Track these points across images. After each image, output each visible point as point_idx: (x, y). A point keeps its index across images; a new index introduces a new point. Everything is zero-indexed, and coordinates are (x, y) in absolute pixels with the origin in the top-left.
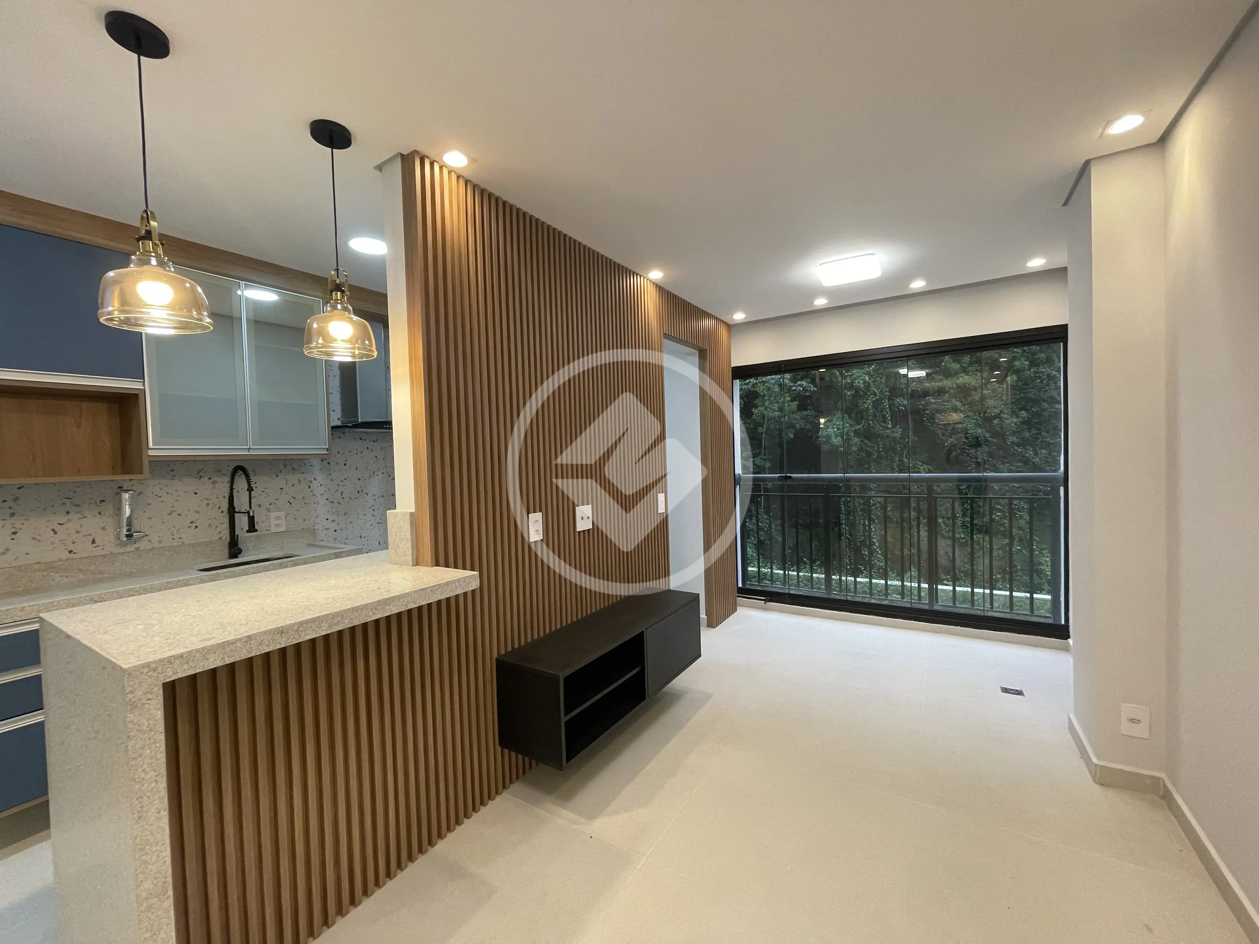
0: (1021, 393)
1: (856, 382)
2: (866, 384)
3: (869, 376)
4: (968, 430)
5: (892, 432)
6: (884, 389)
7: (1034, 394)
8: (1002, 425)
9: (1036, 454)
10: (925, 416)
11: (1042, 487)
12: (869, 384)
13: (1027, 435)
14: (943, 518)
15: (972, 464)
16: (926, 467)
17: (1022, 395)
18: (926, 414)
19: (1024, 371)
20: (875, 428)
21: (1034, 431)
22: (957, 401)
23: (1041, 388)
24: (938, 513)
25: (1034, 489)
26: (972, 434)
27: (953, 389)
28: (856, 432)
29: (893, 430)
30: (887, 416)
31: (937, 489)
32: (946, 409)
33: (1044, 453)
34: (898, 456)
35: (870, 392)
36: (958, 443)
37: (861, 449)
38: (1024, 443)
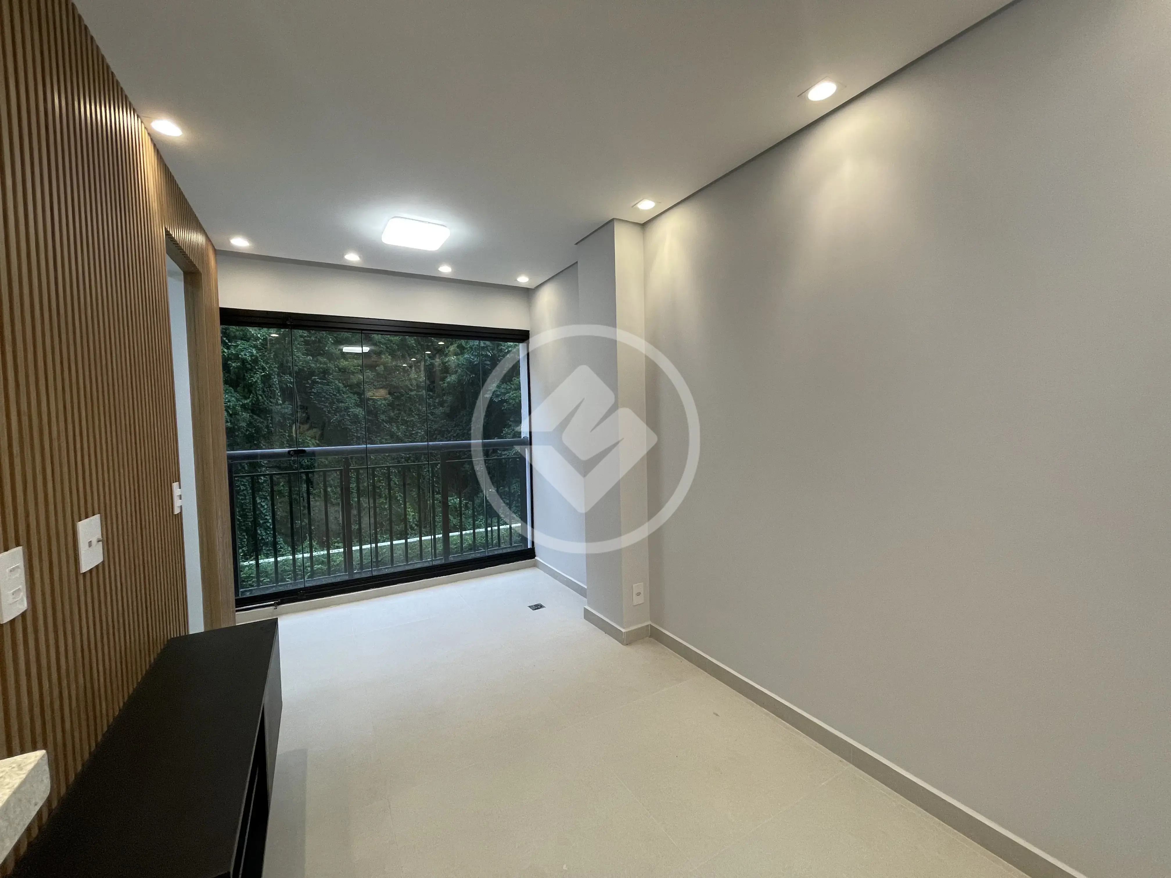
0: (386, 381)
1: (242, 354)
2: (253, 358)
3: (256, 350)
4: (350, 409)
5: (282, 408)
6: (273, 364)
7: (395, 382)
8: (375, 406)
9: (399, 429)
10: (313, 394)
11: (403, 455)
12: (257, 357)
13: (392, 414)
14: (331, 487)
15: (354, 438)
16: (313, 441)
17: (387, 382)
18: (313, 392)
19: (388, 363)
20: (264, 404)
21: (396, 412)
22: (339, 383)
23: (400, 379)
24: (327, 483)
25: (399, 456)
26: (352, 412)
27: (336, 372)
28: (243, 406)
29: (283, 406)
30: (277, 391)
31: (325, 461)
32: (330, 389)
33: (404, 429)
34: (287, 432)
35: (258, 366)
36: (341, 420)
37: (250, 424)
38: (390, 421)
